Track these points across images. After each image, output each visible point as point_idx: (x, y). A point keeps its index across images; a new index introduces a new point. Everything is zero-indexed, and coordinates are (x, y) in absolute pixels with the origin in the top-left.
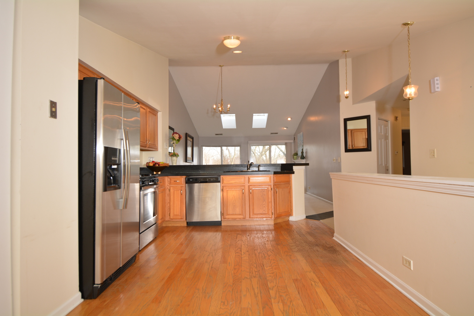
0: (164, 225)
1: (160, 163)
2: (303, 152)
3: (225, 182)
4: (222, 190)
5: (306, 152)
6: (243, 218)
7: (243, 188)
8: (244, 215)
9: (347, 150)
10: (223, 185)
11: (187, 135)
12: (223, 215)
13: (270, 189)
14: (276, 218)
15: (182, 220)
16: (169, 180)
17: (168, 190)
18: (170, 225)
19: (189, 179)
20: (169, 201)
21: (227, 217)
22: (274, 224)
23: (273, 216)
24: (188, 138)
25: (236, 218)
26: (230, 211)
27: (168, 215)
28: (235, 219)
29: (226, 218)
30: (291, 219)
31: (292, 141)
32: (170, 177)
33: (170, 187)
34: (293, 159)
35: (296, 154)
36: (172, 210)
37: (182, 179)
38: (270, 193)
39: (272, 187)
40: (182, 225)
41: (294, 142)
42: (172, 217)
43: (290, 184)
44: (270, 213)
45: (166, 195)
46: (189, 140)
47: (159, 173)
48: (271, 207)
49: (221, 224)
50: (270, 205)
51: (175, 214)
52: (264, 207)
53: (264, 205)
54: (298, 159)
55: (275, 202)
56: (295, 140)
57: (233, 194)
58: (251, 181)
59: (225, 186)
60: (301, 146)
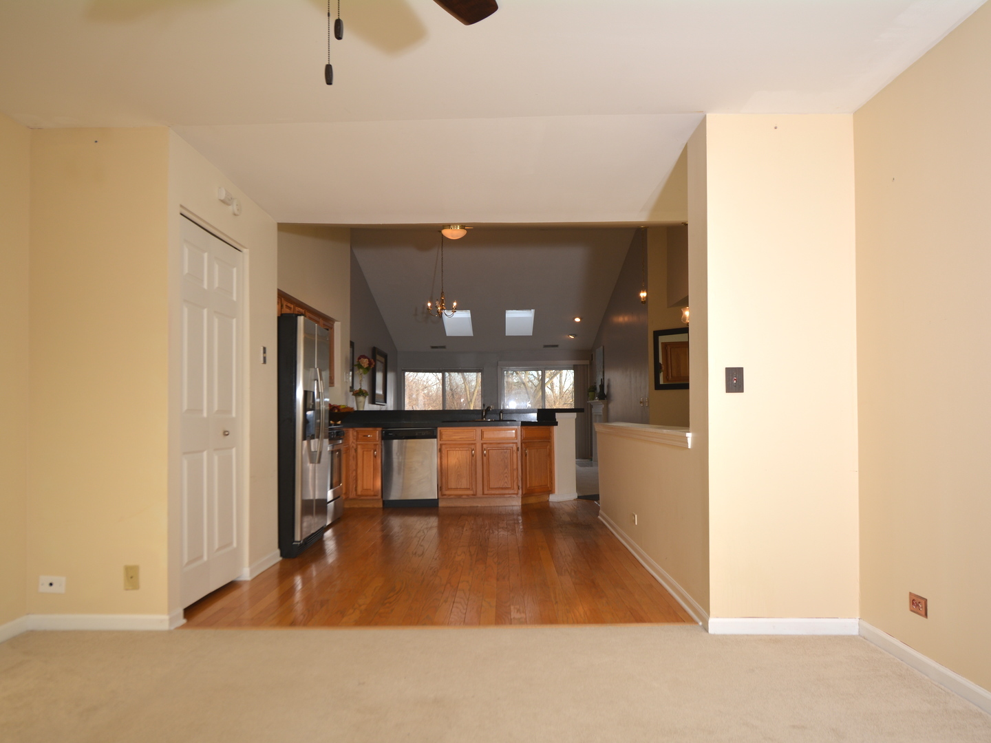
0: (347, 506)
1: (339, 406)
3: (444, 437)
4: (440, 450)
5: (609, 386)
6: (473, 495)
7: (473, 447)
8: (474, 490)
9: (657, 386)
10: (441, 442)
11: (375, 351)
12: (441, 490)
13: (515, 448)
14: (524, 496)
15: (376, 497)
16: (355, 434)
17: (353, 451)
18: (356, 506)
19: (387, 433)
20: (354, 468)
21: (447, 493)
22: (522, 505)
23: (520, 492)
24: (378, 357)
25: (462, 495)
26: (452, 484)
27: (354, 490)
28: (460, 497)
29: (445, 495)
30: (553, 498)
32: (357, 429)
33: (357, 445)
36: (359, 482)
37: (375, 434)
38: (515, 455)
39: (519, 446)
40: (376, 506)
42: (359, 493)
43: (549, 442)
44: (516, 487)
45: (351, 458)
46: (379, 361)
47: (339, 422)
48: (517, 477)
49: (438, 504)
50: (515, 473)
51: (365, 487)
52: (506, 477)
53: (506, 475)
55: (524, 470)
57: (456, 458)
58: (485, 436)
59: (445, 444)
60: (600, 372)
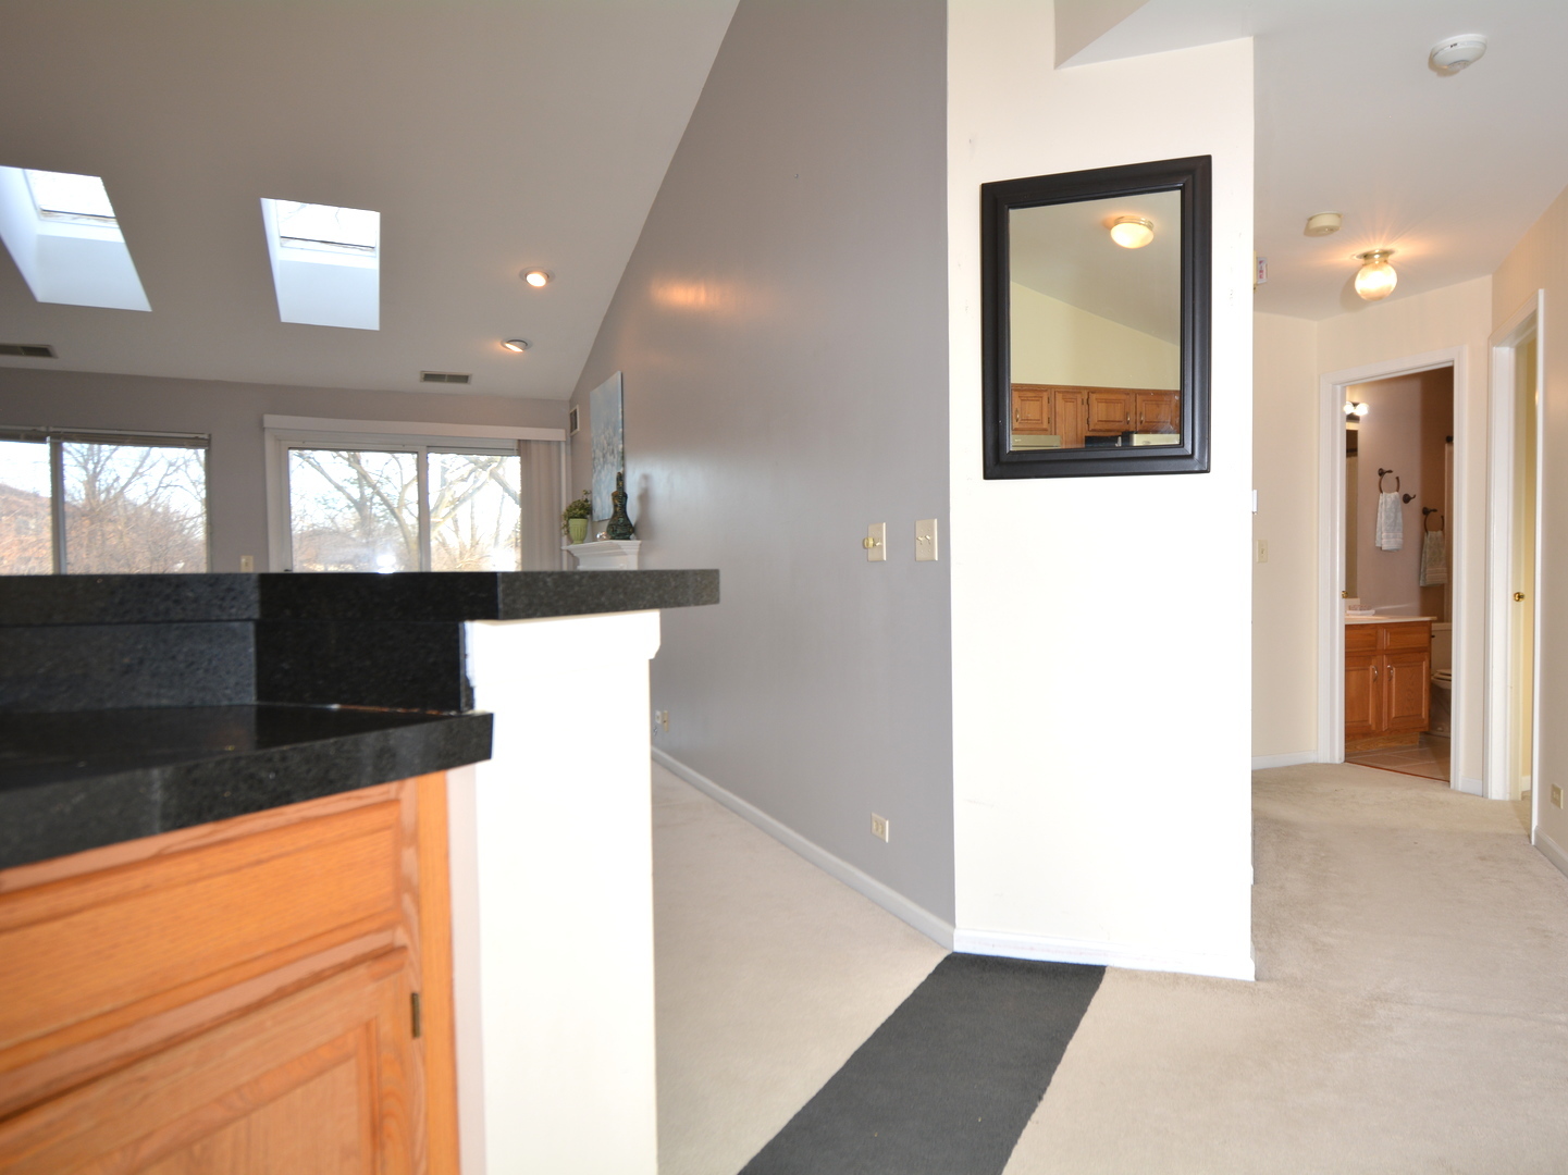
2: (625, 496)
5: (645, 497)
9: (1001, 463)
31: (559, 435)
34: (565, 538)
35: (583, 510)
41: (572, 440)
54: (595, 539)
56: (574, 426)
60: (610, 458)
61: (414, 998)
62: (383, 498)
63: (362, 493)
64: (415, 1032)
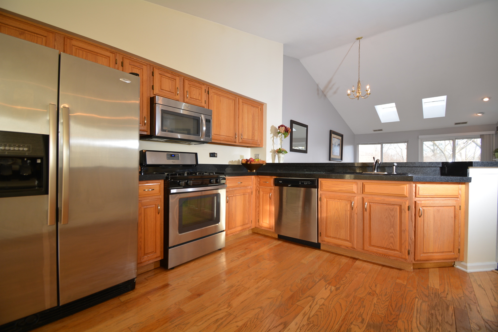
3: (324, 188)
4: (320, 200)
6: (352, 248)
7: (352, 199)
8: (353, 243)
11: (332, 133)
12: (320, 236)
13: (405, 207)
14: (417, 262)
15: (272, 230)
16: (259, 180)
17: (258, 192)
19: (278, 181)
20: (258, 205)
23: (411, 257)
24: (334, 135)
25: (340, 245)
26: (331, 233)
27: (257, 221)
29: (325, 241)
31: (493, 133)
33: (259, 188)
36: (260, 216)
38: (404, 214)
39: (411, 205)
40: (273, 236)
41: (497, 134)
42: (260, 224)
44: (404, 250)
45: (256, 198)
46: (335, 138)
49: (320, 247)
51: (264, 221)
52: (392, 237)
53: (391, 233)
55: (417, 232)
56: (497, 130)
61: (460, 206)
62: (439, 149)
63: (434, 148)
64: (460, 210)
